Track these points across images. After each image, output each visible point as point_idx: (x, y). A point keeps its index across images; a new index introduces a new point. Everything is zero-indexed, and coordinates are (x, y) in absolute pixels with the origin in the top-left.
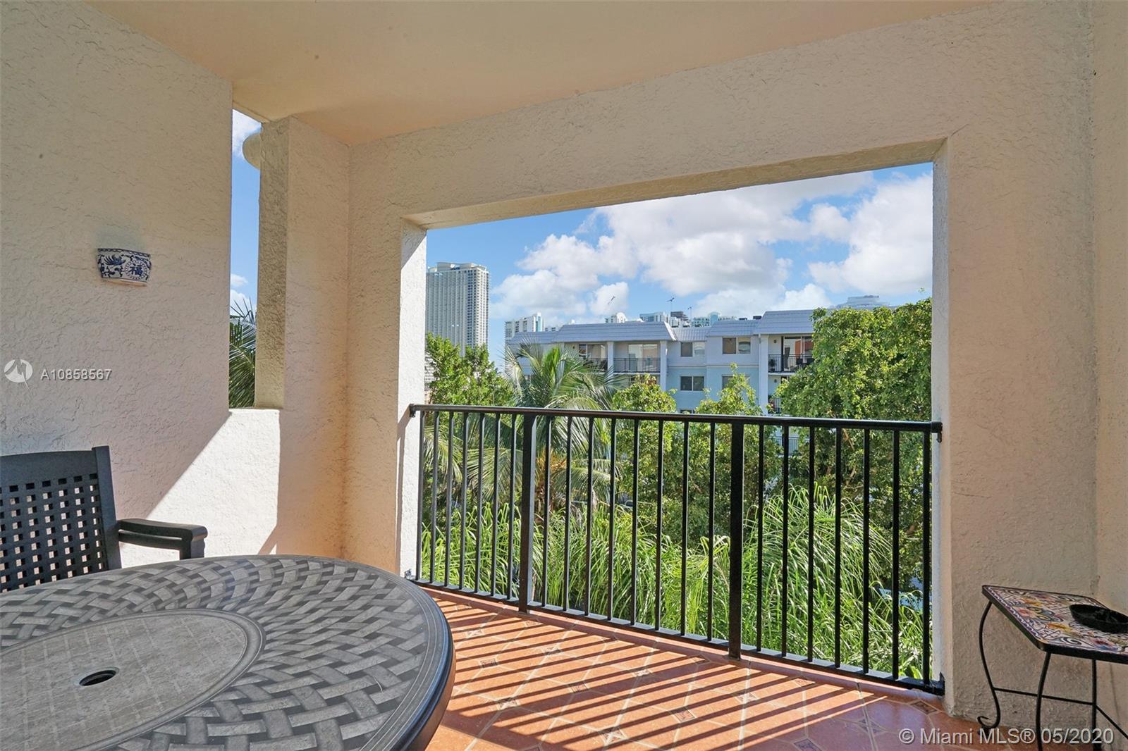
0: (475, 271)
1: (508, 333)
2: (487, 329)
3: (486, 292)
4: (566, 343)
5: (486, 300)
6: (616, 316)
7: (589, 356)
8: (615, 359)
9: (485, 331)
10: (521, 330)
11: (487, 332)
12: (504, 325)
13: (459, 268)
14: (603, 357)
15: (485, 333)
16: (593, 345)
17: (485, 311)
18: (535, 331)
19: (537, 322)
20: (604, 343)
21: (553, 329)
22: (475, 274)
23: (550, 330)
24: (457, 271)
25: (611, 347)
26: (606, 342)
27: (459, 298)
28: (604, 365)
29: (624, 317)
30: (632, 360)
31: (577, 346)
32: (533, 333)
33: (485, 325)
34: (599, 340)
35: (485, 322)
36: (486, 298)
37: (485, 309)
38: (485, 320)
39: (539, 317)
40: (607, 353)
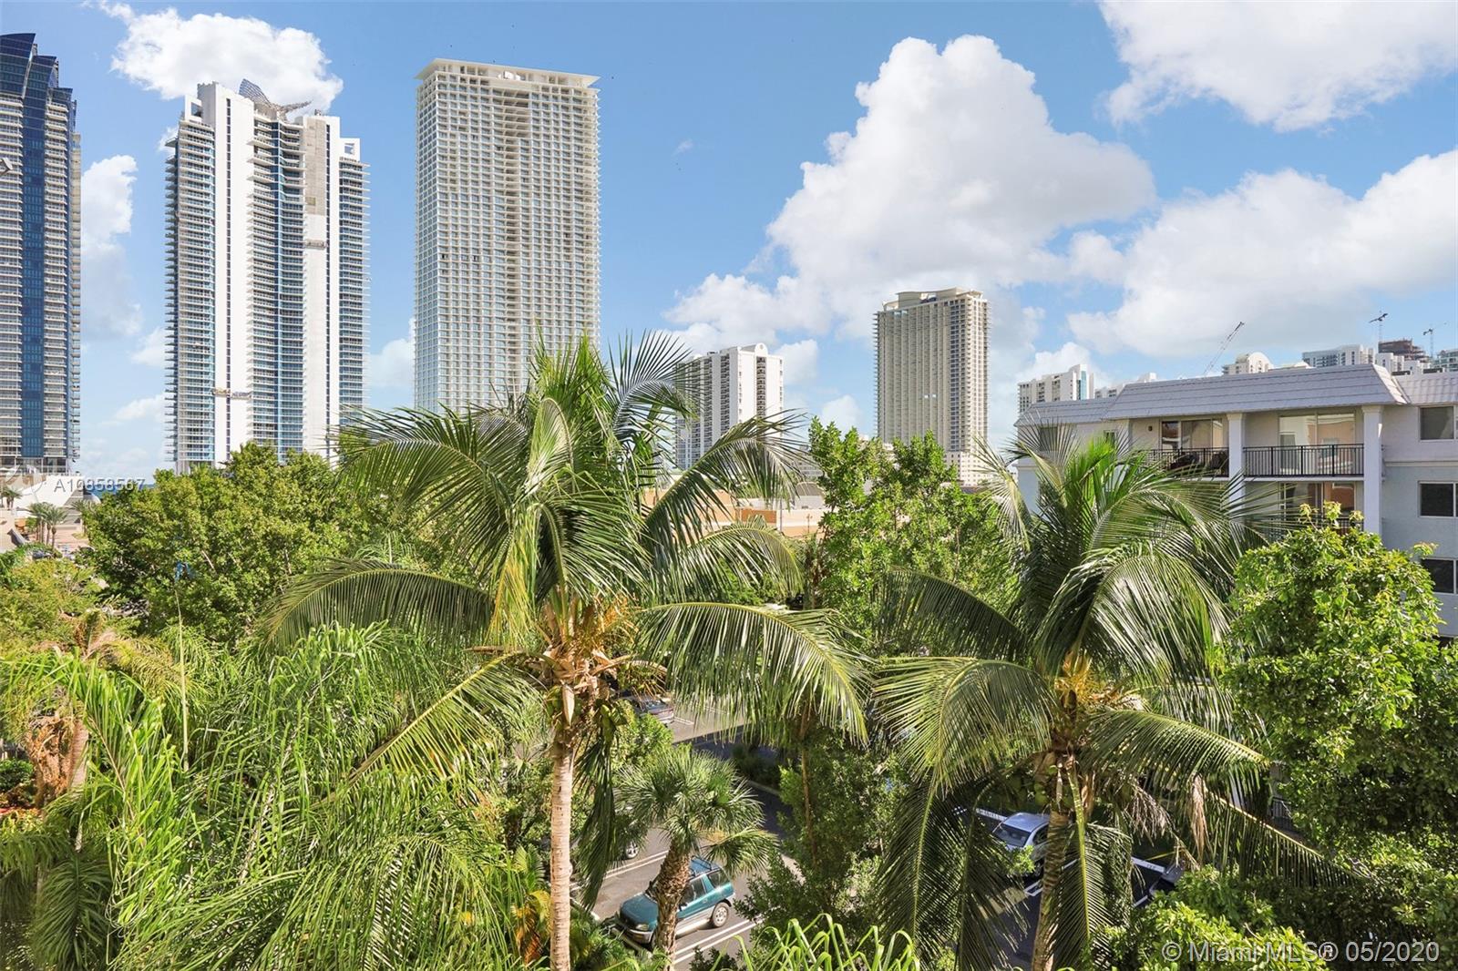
0: (963, 300)
1: (1024, 403)
2: (985, 399)
3: (982, 336)
4: (1133, 421)
5: (982, 350)
6: (1245, 361)
7: (1183, 442)
8: (1246, 450)
9: (982, 402)
10: (1048, 398)
11: (985, 404)
12: (1016, 390)
13: (934, 299)
14: (1218, 444)
15: (982, 407)
16: (1192, 423)
17: (982, 369)
18: (1075, 398)
19: (1079, 382)
20: (1221, 417)
21: (1112, 393)
22: (963, 306)
23: (1105, 395)
24: (932, 304)
25: (1236, 426)
26: (1224, 414)
27: (936, 350)
28: (1221, 461)
29: (1265, 360)
30: (1286, 451)
31: (1157, 429)
32: (1072, 404)
33: (982, 393)
34: (1208, 410)
35: (982, 388)
36: (982, 346)
37: (982, 364)
38: (983, 383)
39: (1083, 373)
40: (1230, 439)
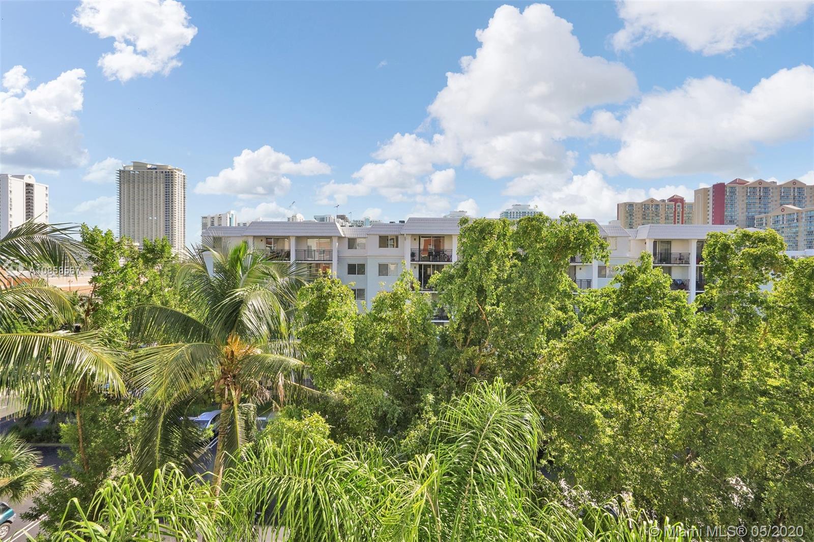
0: (172, 172)
1: (204, 226)
2: (184, 222)
3: (183, 191)
4: (254, 237)
5: (183, 198)
6: (295, 217)
7: (274, 247)
8: (296, 250)
9: (183, 223)
10: (216, 224)
11: (184, 224)
12: (200, 220)
13: (156, 169)
14: (287, 248)
15: (183, 226)
16: (278, 239)
17: (183, 207)
18: (228, 225)
19: (230, 218)
20: (288, 237)
21: (245, 224)
22: (172, 175)
23: (242, 225)
24: (154, 171)
25: (293, 241)
26: (289, 236)
27: (156, 195)
28: (288, 255)
29: (302, 217)
30: (309, 251)
31: (264, 240)
32: (226, 228)
33: (183, 219)
34: (284, 235)
35: (183, 216)
36: (183, 196)
37: (183, 205)
38: (183, 214)
39: (232, 215)
40: (290, 246)
